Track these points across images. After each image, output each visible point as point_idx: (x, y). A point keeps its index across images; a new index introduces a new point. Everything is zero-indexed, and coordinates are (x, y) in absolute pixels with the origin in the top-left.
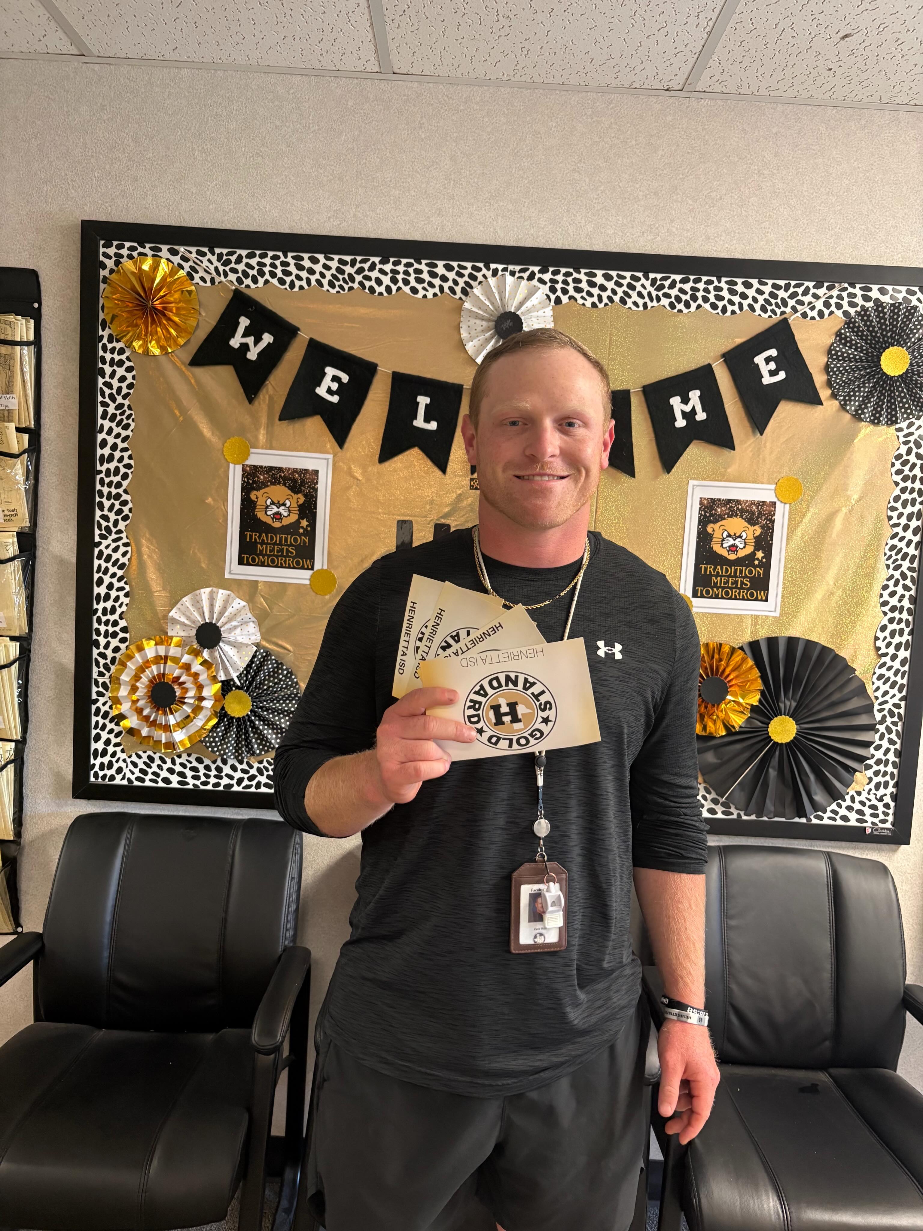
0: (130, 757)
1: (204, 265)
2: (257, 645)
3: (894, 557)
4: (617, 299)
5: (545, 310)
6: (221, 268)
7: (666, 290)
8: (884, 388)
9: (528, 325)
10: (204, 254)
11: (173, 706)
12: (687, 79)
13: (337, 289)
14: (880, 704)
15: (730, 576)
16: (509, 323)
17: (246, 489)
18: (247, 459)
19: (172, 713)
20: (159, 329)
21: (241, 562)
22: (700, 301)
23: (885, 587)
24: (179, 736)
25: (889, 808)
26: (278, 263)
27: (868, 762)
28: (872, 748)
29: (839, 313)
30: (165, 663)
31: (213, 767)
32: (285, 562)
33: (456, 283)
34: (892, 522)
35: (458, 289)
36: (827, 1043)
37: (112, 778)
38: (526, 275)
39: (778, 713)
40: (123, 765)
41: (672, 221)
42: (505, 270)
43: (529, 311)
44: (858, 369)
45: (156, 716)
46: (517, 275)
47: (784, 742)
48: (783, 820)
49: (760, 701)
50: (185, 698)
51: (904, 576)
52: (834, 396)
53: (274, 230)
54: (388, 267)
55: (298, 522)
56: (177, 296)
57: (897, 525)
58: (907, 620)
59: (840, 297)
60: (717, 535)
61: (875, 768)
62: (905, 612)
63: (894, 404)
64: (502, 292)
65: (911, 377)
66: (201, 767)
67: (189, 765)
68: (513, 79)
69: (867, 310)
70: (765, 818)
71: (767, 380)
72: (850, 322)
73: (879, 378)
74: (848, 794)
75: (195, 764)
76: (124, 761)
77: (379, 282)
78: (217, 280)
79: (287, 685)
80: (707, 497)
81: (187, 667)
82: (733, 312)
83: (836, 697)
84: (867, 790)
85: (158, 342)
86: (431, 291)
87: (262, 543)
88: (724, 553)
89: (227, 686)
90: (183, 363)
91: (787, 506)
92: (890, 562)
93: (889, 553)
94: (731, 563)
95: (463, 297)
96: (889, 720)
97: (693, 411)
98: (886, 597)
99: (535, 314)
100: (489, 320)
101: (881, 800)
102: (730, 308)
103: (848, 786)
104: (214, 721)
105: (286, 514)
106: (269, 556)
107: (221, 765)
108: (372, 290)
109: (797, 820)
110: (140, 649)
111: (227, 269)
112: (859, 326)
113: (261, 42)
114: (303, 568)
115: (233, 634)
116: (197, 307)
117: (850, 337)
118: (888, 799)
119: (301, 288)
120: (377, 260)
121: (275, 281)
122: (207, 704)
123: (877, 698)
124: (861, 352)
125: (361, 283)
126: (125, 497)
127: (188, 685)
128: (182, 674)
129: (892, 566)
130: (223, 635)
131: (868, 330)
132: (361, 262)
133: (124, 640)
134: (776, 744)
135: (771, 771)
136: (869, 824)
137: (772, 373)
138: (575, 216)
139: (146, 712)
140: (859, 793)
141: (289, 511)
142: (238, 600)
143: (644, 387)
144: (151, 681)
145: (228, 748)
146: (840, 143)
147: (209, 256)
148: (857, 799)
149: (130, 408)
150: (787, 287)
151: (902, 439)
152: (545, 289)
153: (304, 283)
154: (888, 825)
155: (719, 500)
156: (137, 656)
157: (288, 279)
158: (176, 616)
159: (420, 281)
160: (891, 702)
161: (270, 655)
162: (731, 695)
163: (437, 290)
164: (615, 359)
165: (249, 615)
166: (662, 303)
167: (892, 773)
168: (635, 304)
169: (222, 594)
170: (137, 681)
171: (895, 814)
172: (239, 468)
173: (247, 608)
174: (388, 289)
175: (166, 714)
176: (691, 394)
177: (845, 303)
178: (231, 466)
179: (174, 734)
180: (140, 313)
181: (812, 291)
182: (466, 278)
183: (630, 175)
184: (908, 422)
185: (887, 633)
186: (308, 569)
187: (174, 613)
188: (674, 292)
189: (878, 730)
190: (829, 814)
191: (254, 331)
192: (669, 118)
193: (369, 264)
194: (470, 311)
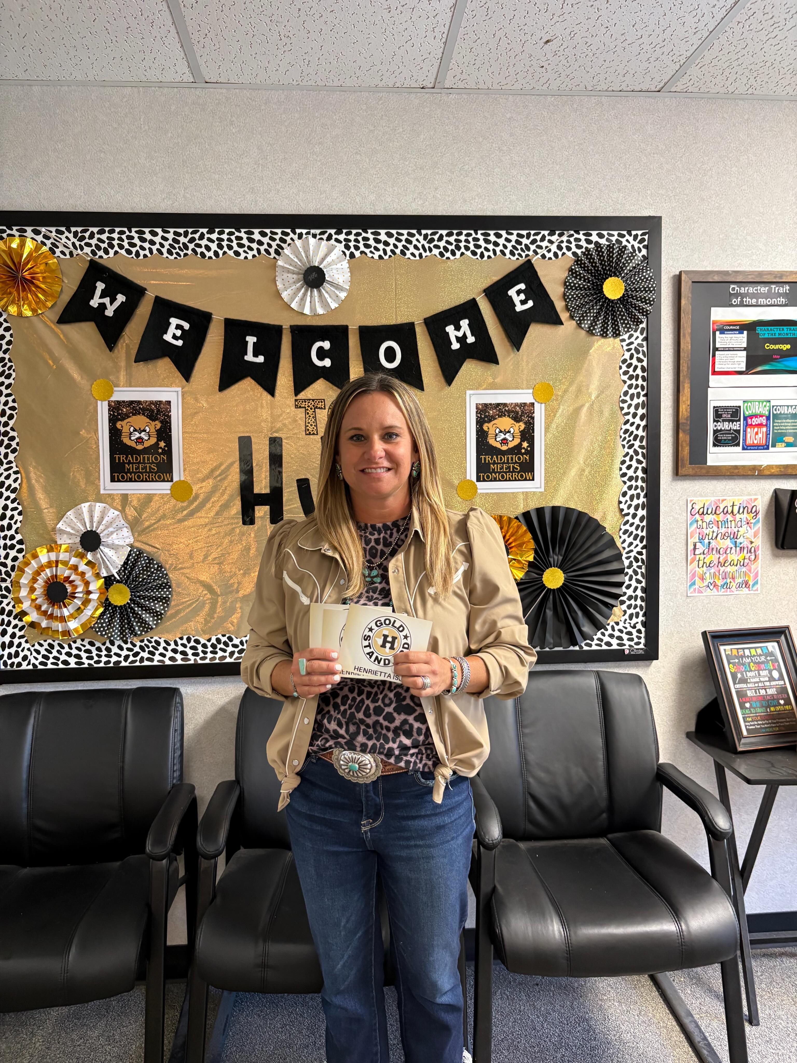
0: (33, 646)
1: (63, 241)
2: (131, 546)
3: (628, 439)
4: (398, 251)
5: (342, 263)
6: (77, 244)
7: (436, 243)
8: (608, 309)
9: (330, 276)
10: (62, 233)
11: (66, 601)
12: (436, 79)
13: (175, 255)
14: (627, 553)
15: (504, 463)
16: (314, 275)
17: (113, 420)
18: (111, 396)
19: (65, 607)
20: (29, 295)
21: (113, 480)
22: (463, 250)
23: (623, 462)
24: (73, 625)
25: (641, 633)
26: (124, 237)
27: (621, 598)
28: (624, 587)
29: (569, 254)
30: (57, 566)
31: (103, 648)
32: (149, 477)
33: (270, 245)
34: (623, 412)
35: (272, 251)
36: (604, 815)
37: (19, 664)
38: (325, 237)
39: (549, 566)
40: (28, 653)
41: (436, 189)
42: (308, 233)
43: (329, 264)
44: (588, 296)
45: (53, 610)
46: (318, 237)
47: (555, 588)
48: (561, 649)
49: (535, 558)
50: (75, 593)
51: (636, 453)
52: (572, 317)
53: (119, 211)
54: (214, 236)
55: (157, 444)
56: (42, 267)
57: (628, 414)
58: (642, 486)
59: (569, 242)
60: (491, 432)
61: (628, 603)
62: (640, 480)
63: (616, 321)
64: (307, 251)
65: (627, 300)
66: (93, 649)
67: (83, 649)
68: (301, 83)
69: (590, 250)
70: (547, 649)
71: (519, 308)
72: (578, 261)
73: (603, 302)
74: (608, 625)
75: (88, 647)
76: (29, 649)
77: (208, 248)
78: (75, 253)
79: (159, 577)
80: (481, 402)
81: (75, 568)
82: (489, 257)
83: (592, 550)
84: (623, 620)
85: (29, 305)
86: (251, 254)
87: (129, 463)
88: (498, 445)
89: (109, 581)
90: (52, 322)
91: (543, 405)
92: (625, 443)
93: (623, 436)
94: (504, 453)
95: (277, 257)
96: (635, 564)
97: (465, 336)
98: (624, 470)
99: (334, 267)
100: (298, 274)
101: (634, 627)
102: (486, 254)
103: (608, 618)
104: (101, 610)
105: (146, 438)
106: (135, 473)
107: (110, 646)
108: (203, 255)
109: (572, 648)
110: (35, 556)
111: (83, 243)
112: (585, 263)
113: (95, 63)
114: (164, 481)
115: (110, 538)
116: (60, 276)
117: (579, 271)
118: (639, 626)
119: (145, 256)
120: (205, 231)
121: (123, 252)
122: (94, 596)
123: (624, 548)
124: (589, 282)
125: (193, 250)
126: (12, 434)
127: (78, 583)
128: (71, 574)
129: (627, 446)
130: (103, 540)
131: (592, 266)
132: (192, 233)
133: (20, 551)
134: (549, 590)
135: (547, 611)
136: (627, 647)
137: (523, 302)
138: (360, 188)
139: (43, 608)
140: (617, 624)
141: (149, 436)
142: (112, 510)
143: (425, 319)
144: (46, 582)
145: (114, 631)
146: (558, 123)
147: (67, 234)
148: (616, 628)
149: (10, 360)
150: (528, 236)
151: (625, 348)
152: (341, 247)
153: (147, 252)
154: (641, 646)
155: (491, 404)
156: (33, 562)
157: (134, 250)
158: (63, 528)
159: (241, 246)
160: (635, 550)
161: (143, 553)
162: (513, 555)
163: (255, 252)
164: (401, 299)
165: (123, 522)
166: (433, 253)
167: (641, 606)
168: (413, 254)
169: (99, 507)
170: (34, 583)
171: (646, 637)
172: (106, 404)
173: (120, 516)
174: (216, 254)
175: (60, 608)
176: (462, 323)
177: (573, 246)
178: (99, 403)
179: (69, 623)
180: (12, 283)
181: (548, 238)
182: (278, 242)
183: (400, 155)
184: (628, 334)
185: (627, 498)
186: (168, 481)
187: (61, 525)
188: (442, 244)
189: (627, 573)
190: (596, 642)
191: (109, 293)
192: (427, 110)
193: (198, 234)
194: (283, 267)
